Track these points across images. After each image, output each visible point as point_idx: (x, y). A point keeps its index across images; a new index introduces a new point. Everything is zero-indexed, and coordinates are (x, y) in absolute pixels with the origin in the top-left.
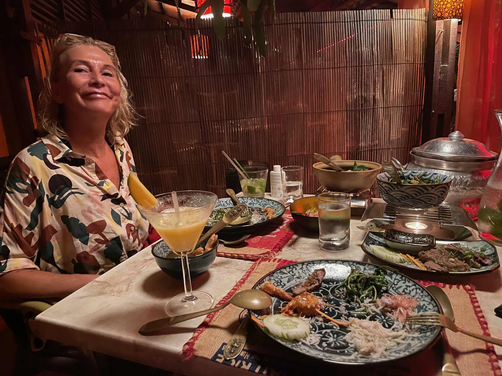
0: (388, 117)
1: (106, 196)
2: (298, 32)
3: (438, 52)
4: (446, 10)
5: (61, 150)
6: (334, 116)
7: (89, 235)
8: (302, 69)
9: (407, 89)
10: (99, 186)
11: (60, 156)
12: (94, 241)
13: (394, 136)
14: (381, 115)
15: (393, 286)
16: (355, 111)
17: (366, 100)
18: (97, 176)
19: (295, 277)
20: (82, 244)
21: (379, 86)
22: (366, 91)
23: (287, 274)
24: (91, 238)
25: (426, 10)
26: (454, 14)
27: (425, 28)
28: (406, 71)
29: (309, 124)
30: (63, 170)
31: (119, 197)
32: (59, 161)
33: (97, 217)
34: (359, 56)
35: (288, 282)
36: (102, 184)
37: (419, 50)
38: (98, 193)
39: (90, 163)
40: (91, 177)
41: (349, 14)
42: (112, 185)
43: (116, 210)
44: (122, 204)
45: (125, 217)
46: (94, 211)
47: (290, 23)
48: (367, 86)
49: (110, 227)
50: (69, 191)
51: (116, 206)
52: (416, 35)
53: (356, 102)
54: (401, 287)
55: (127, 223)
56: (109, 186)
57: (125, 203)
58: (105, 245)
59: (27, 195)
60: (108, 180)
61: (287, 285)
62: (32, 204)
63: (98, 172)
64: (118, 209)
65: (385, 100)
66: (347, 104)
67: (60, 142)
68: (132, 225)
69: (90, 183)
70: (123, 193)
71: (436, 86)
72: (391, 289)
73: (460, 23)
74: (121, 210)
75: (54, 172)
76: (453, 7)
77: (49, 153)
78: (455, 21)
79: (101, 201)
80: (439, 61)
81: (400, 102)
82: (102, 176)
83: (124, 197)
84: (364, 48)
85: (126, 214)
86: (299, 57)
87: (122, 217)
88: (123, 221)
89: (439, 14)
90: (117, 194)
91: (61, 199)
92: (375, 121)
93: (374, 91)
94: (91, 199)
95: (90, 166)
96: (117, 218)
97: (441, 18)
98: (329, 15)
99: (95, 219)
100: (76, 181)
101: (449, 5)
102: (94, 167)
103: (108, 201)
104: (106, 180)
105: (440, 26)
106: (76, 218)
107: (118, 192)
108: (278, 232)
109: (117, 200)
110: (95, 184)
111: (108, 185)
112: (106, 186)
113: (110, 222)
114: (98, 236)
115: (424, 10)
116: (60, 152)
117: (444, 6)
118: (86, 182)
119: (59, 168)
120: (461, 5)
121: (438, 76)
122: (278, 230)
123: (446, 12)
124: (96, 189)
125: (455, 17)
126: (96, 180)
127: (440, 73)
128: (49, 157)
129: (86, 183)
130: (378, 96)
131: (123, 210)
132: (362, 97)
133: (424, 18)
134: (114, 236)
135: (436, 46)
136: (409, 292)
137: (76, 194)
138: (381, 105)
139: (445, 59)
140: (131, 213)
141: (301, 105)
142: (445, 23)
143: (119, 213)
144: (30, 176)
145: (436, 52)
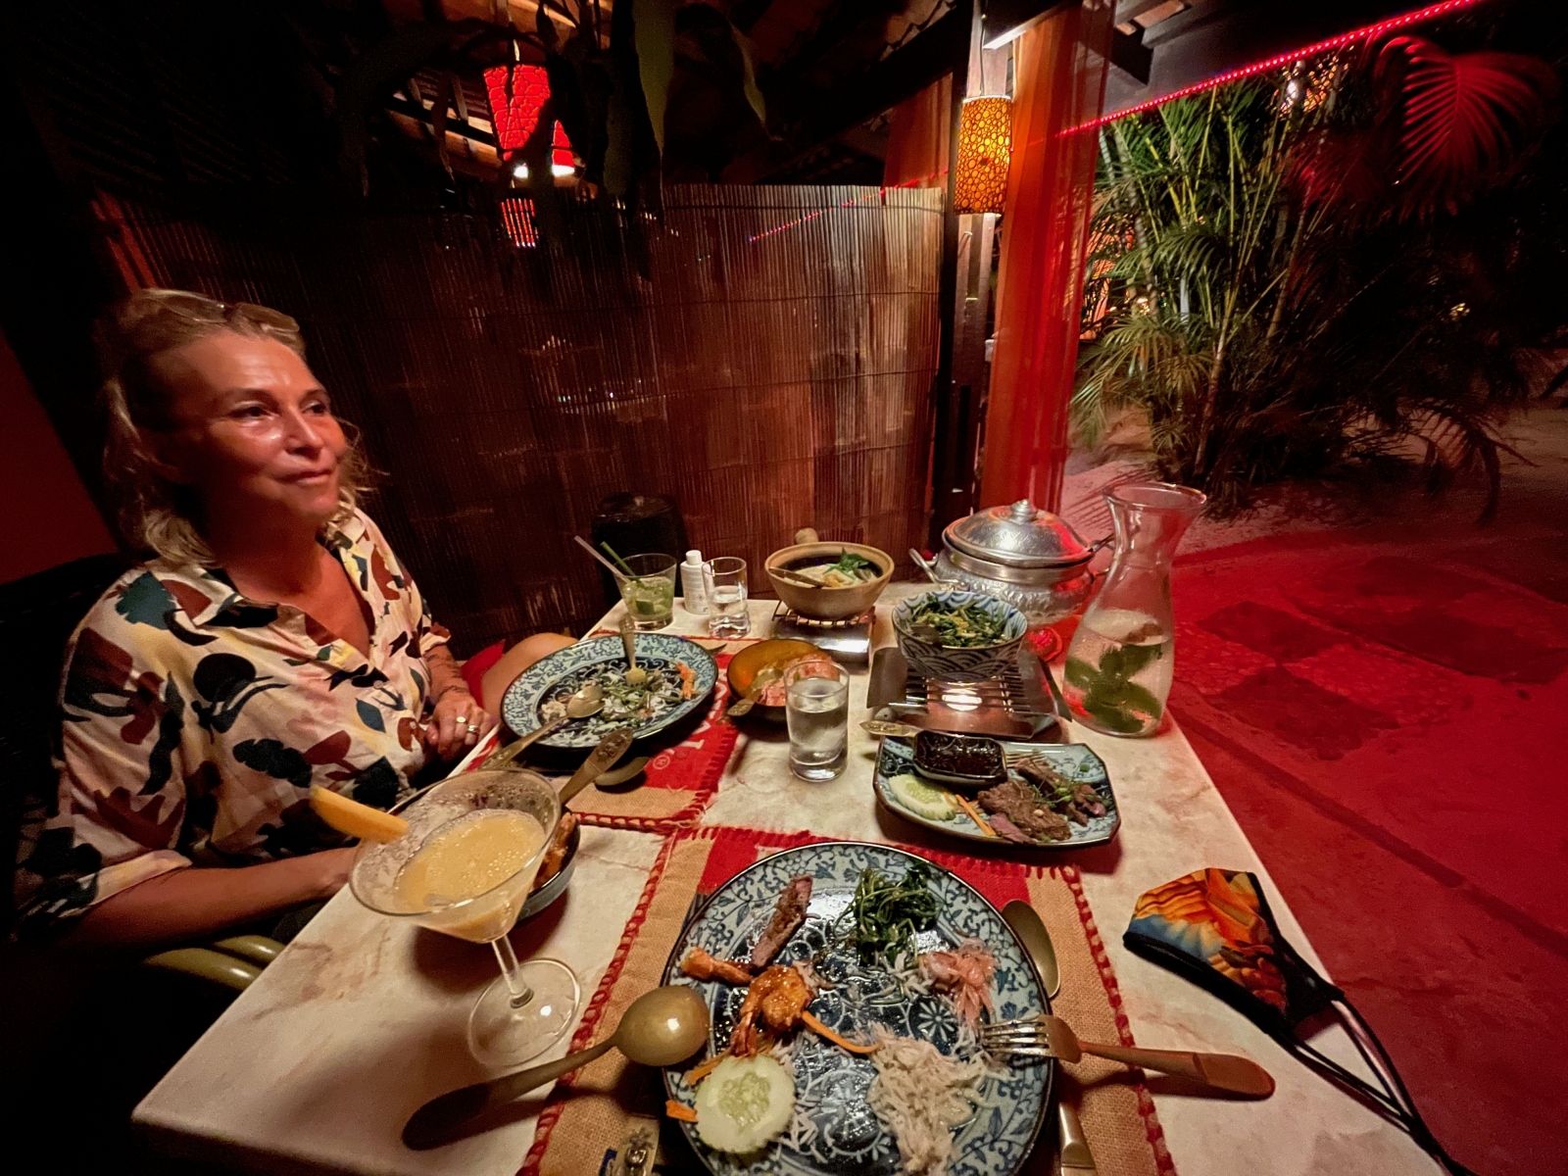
0: (880, 391)
1: (338, 677)
2: (713, 227)
3: (963, 274)
4: (977, 195)
5: (208, 596)
6: (789, 392)
7: (310, 768)
8: (724, 301)
9: (911, 340)
10: (320, 660)
11: (210, 613)
12: (325, 778)
13: (891, 426)
14: (870, 388)
15: (945, 908)
16: (826, 381)
17: (843, 360)
18: (312, 638)
19: (751, 904)
20: (298, 788)
21: (865, 334)
22: (843, 345)
23: (734, 901)
24: (317, 773)
25: (943, 190)
26: (990, 204)
27: (940, 228)
28: (910, 307)
29: (745, 408)
30: (226, 642)
31: (370, 671)
32: (212, 624)
33: (325, 727)
34: (829, 276)
35: (738, 924)
36: (323, 656)
37: (931, 268)
38: (318, 675)
39: (290, 615)
40: (296, 643)
41: (807, 192)
42: (351, 650)
43: (368, 700)
44: (378, 683)
45: (389, 709)
46: (318, 718)
47: (696, 207)
48: (845, 335)
49: (360, 743)
50: (250, 687)
51: (367, 690)
52: (926, 239)
53: (825, 364)
54: (959, 912)
55: (398, 720)
56: (343, 654)
57: (384, 679)
58: (353, 781)
59: (130, 718)
60: (339, 643)
61: (738, 932)
62: (149, 735)
63: (312, 629)
64: (371, 696)
65: (876, 361)
66: (810, 369)
67: (204, 576)
68: (411, 720)
69: (297, 659)
70: (377, 659)
71: (958, 337)
72: (941, 916)
73: (998, 223)
74: (379, 696)
75: (203, 652)
76: (988, 190)
77: (178, 607)
78: (990, 218)
79: (332, 687)
80: (963, 292)
81: (900, 365)
82: (324, 635)
83: (379, 668)
84: (836, 263)
85: (392, 702)
86: (718, 275)
87: (383, 710)
88: (387, 718)
89: (965, 203)
90: (365, 667)
91: (230, 708)
92: (861, 402)
93: (858, 345)
94: (306, 693)
95: (292, 622)
96: (372, 718)
97: (968, 210)
98: (770, 193)
99: (323, 734)
100: (262, 661)
101: (982, 187)
102: (303, 622)
103: (346, 686)
104: (334, 643)
105: (965, 224)
106: (274, 738)
107: (365, 662)
108: (707, 732)
109: (365, 678)
110: (307, 660)
111: (340, 654)
112: (335, 658)
113: (356, 730)
114: (333, 768)
115: (937, 192)
116: (208, 602)
117: (974, 188)
118: (287, 658)
119: (212, 639)
120: (1002, 186)
121: (961, 319)
122: (706, 726)
123: (978, 200)
124: (310, 668)
125: (992, 209)
126: (311, 648)
127: (966, 313)
128: (181, 618)
129: (287, 661)
130: (864, 354)
131: (385, 695)
132: (836, 356)
133: (938, 207)
134: (373, 759)
135: (960, 262)
136: (975, 927)
137: (269, 691)
138: (868, 370)
139: (972, 287)
140: (400, 695)
141: (727, 372)
142: (974, 219)
143: (376, 704)
144: (135, 674)
145: (959, 274)
